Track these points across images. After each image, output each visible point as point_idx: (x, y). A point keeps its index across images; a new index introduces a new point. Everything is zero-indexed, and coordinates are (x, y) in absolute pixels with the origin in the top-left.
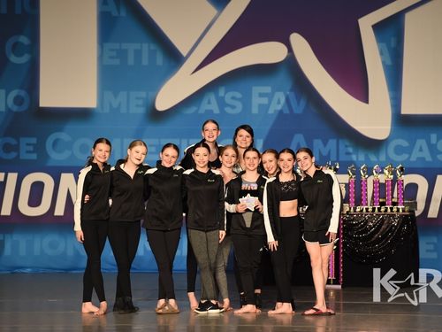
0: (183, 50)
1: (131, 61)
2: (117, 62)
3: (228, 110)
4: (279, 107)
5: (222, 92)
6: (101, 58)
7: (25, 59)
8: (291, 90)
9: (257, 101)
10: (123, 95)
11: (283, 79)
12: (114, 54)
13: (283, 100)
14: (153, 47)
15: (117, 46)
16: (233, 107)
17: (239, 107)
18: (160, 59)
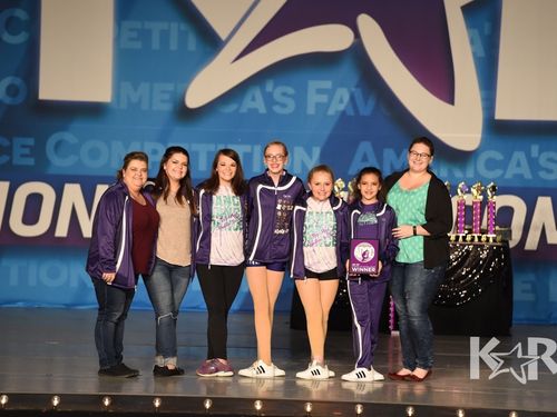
0: (222, 32)
1: (156, 45)
2: (138, 45)
3: (277, 109)
4: (341, 107)
5: (269, 86)
6: (117, 39)
7: (21, 38)
8: (357, 87)
9: (313, 99)
10: (144, 87)
11: (347, 71)
12: (134, 35)
13: (346, 98)
14: (184, 27)
15: (138, 25)
16: (284, 106)
17: (291, 106)
18: (192, 43)
